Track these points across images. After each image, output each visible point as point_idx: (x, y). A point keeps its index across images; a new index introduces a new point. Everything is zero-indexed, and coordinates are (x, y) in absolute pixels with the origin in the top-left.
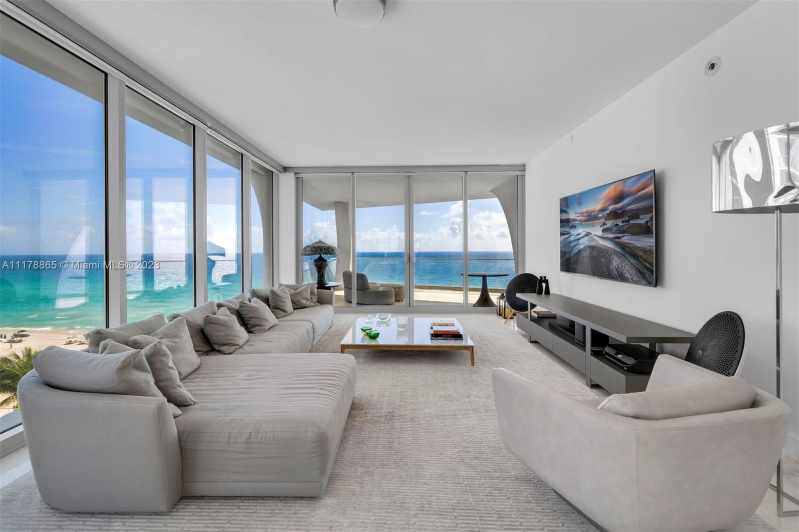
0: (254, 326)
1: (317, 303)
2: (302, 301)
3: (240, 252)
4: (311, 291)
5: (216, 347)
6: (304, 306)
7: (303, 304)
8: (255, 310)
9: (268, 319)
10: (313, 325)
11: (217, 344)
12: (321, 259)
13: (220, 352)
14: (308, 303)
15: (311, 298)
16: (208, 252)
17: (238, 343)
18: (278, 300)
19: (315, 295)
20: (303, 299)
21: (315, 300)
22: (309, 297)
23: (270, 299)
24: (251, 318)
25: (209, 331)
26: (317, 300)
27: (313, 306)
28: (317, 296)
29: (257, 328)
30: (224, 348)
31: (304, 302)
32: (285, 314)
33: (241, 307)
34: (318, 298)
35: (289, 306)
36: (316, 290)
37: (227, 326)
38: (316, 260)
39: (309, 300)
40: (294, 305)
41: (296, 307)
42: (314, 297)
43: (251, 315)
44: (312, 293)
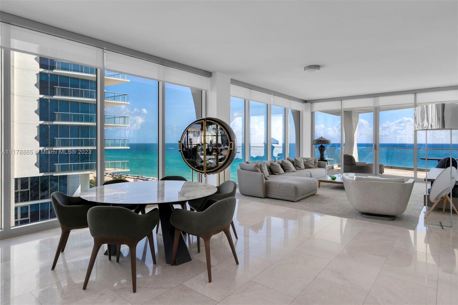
0: (286, 170)
1: (317, 167)
2: (309, 165)
3: (284, 143)
4: (314, 161)
5: (274, 173)
6: (310, 167)
7: (310, 166)
8: (287, 164)
9: (292, 168)
10: (311, 174)
11: (274, 172)
12: (322, 146)
13: (275, 174)
14: (312, 166)
15: (315, 165)
16: (272, 143)
17: (280, 172)
18: (297, 162)
19: (317, 163)
20: (310, 164)
21: (317, 165)
22: (313, 164)
23: (294, 162)
24: (285, 167)
25: (272, 167)
26: (318, 166)
27: (315, 168)
28: (318, 164)
29: (287, 171)
30: (276, 173)
31: (311, 166)
32: (300, 169)
33: (282, 162)
34: (318, 165)
35: (303, 166)
36: (317, 161)
37: (277, 167)
38: (319, 147)
39: (313, 165)
40: (305, 166)
41: (306, 167)
42: (317, 164)
43: (285, 166)
44: (315, 162)
